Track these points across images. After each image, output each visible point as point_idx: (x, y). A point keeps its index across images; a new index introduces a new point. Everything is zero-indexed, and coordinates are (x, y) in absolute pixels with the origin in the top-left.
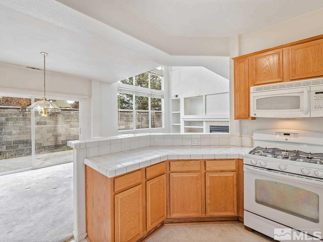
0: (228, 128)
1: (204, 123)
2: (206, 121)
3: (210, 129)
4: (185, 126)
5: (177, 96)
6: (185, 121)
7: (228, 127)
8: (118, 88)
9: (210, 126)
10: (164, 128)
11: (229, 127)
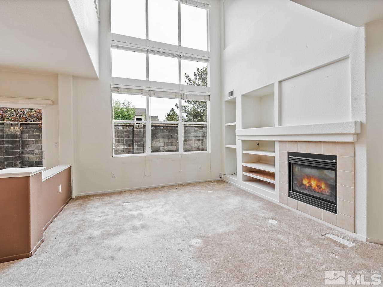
0: (334, 161)
1: (277, 146)
2: (279, 141)
3: (288, 161)
4: (243, 150)
5: (232, 93)
6: (243, 141)
7: (335, 157)
8: (112, 86)
9: (290, 154)
10: (210, 152)
11: (336, 159)
